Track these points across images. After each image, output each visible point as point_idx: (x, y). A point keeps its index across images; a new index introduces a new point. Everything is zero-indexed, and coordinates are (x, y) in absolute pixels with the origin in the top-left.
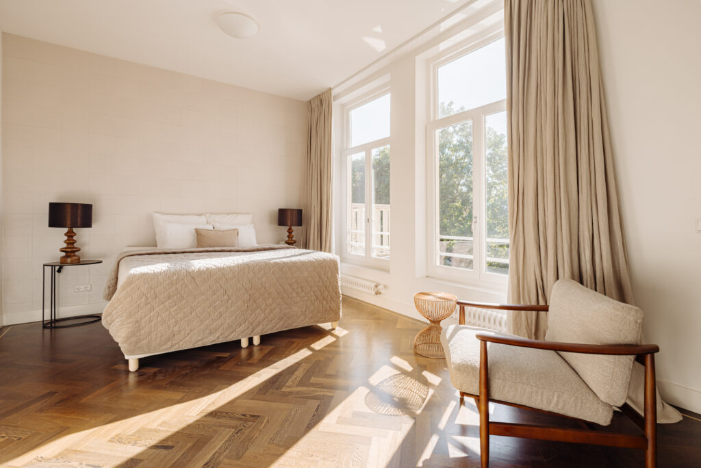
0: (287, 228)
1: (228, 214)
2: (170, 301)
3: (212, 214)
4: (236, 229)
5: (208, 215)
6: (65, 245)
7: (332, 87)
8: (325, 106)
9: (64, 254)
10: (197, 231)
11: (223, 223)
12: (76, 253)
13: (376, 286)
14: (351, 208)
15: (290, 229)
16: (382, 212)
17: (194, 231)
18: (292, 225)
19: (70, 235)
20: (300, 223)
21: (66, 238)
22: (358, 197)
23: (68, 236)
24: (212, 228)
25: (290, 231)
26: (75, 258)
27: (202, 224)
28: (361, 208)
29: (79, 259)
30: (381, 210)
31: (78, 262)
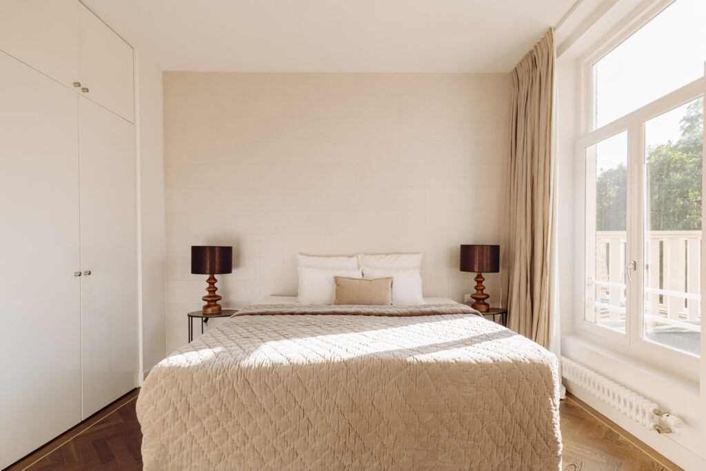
0: (474, 275)
1: (388, 254)
2: (210, 419)
3: (366, 254)
4: (390, 278)
5: (360, 256)
6: (207, 293)
7: (553, 24)
8: (541, 64)
9: (206, 303)
10: (337, 280)
11: (376, 269)
12: (218, 302)
13: (658, 413)
14: (594, 241)
15: (479, 276)
16: (661, 244)
17: (333, 280)
18: (481, 271)
19: (212, 281)
20: (495, 269)
21: (208, 285)
22: (609, 218)
23: (210, 283)
24: (360, 276)
25: (479, 280)
26: (215, 308)
27: (350, 270)
28: (618, 239)
29: (220, 309)
30: (661, 240)
31: (220, 313)
